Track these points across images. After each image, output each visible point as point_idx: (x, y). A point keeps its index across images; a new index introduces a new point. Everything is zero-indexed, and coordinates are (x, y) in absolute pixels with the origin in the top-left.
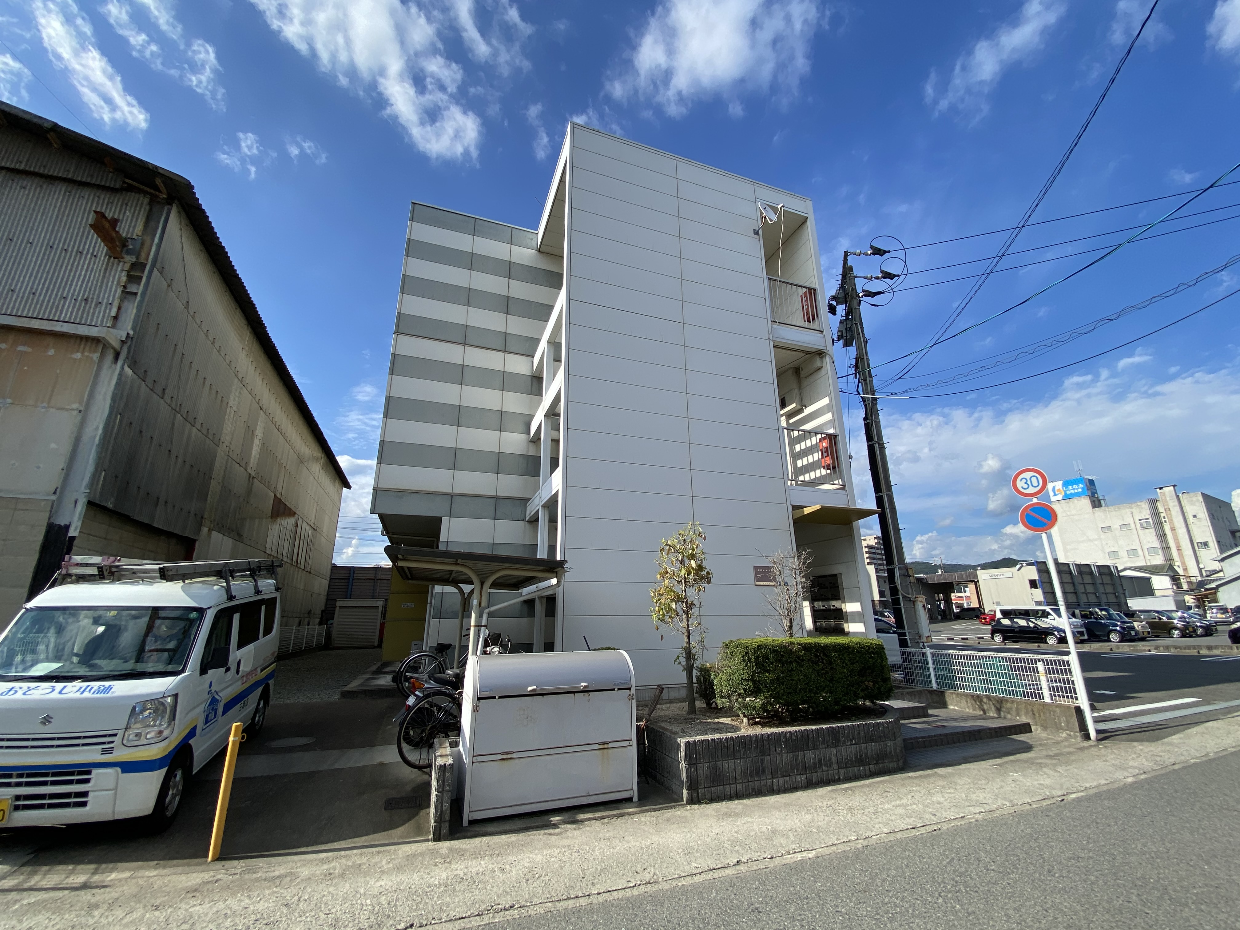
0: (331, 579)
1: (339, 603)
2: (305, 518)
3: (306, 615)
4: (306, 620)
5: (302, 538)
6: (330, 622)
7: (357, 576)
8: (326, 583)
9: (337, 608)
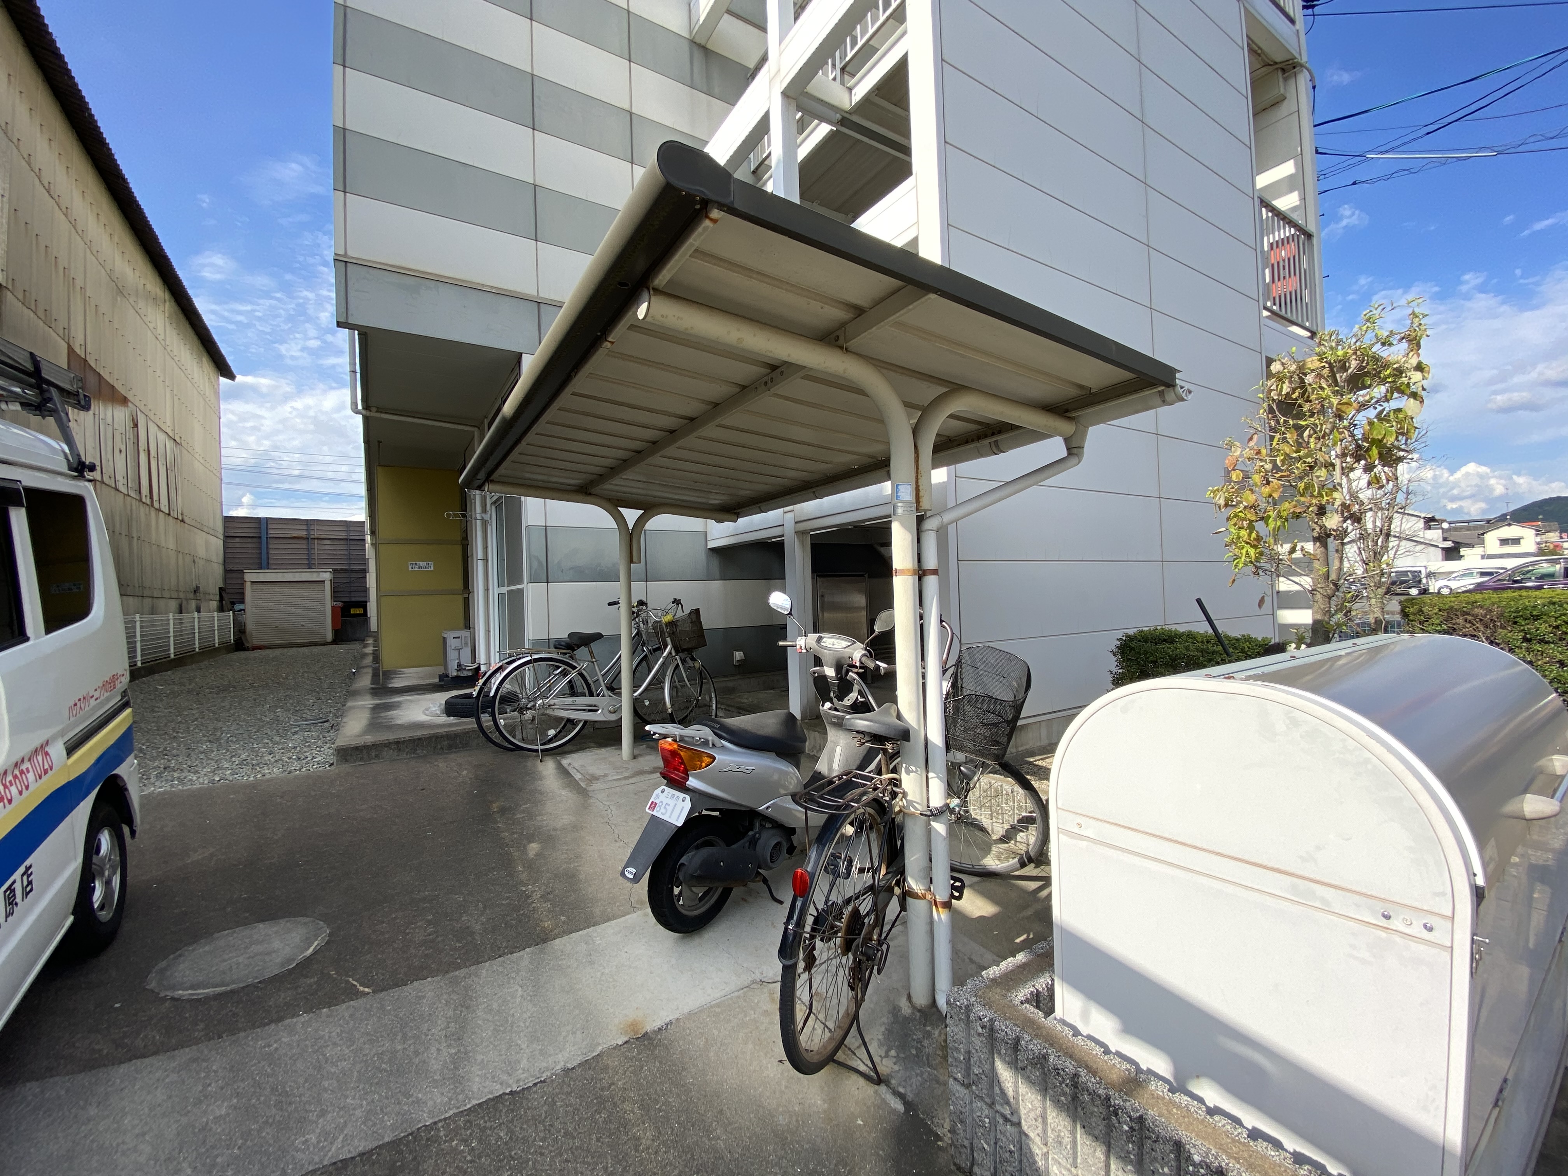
0: (226, 537)
1: (250, 576)
2: (151, 415)
3: (192, 595)
4: (193, 604)
5: (153, 453)
6: (238, 607)
7: (273, 533)
8: (217, 544)
9: (248, 586)
